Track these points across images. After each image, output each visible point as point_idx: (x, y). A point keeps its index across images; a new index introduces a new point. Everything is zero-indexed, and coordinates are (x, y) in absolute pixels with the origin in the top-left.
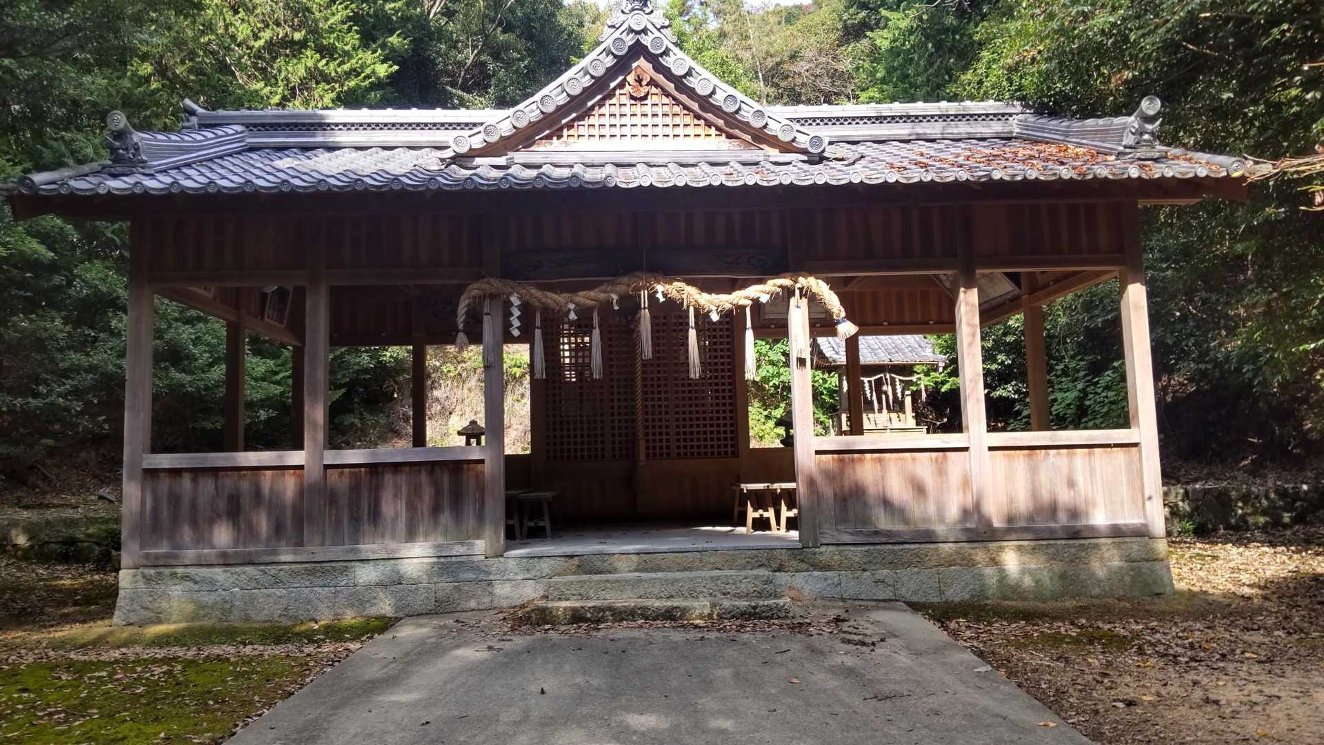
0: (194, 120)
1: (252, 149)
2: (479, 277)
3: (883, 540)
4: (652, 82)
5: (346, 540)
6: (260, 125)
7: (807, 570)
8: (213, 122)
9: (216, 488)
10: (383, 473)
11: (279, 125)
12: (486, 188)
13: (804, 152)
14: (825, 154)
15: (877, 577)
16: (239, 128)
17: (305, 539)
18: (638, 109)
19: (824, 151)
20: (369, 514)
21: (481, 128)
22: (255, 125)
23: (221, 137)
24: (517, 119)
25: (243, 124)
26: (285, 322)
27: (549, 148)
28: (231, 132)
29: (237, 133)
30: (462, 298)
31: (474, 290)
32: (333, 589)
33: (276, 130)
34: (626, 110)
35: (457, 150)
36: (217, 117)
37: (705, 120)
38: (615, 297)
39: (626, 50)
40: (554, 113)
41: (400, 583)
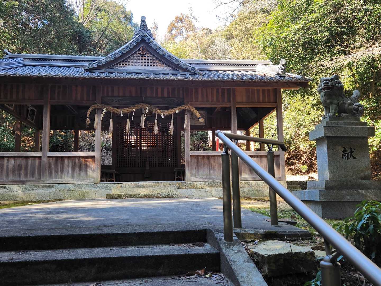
0: (7, 56)
1: (26, 66)
2: (95, 104)
3: (208, 180)
4: (147, 51)
5: (54, 178)
6: (29, 58)
7: (187, 188)
8: (15, 57)
9: (15, 162)
10: (65, 159)
11: (35, 59)
12: (97, 77)
13: (190, 71)
14: (196, 73)
15: (206, 190)
16: (22, 59)
17: (41, 178)
18: (143, 58)
19: (195, 71)
20: (60, 170)
21: (96, 62)
22: (27, 59)
23: (17, 61)
24: (107, 59)
25: (23, 58)
26: (34, 121)
27: (117, 68)
28: (20, 60)
29: (22, 61)
30: (89, 109)
31: (93, 107)
32: (49, 192)
33: (33, 60)
34: (140, 58)
35: (89, 67)
36: (15, 56)
37: (162, 62)
38: (134, 110)
39: (139, 41)
40: (118, 57)
41: (69, 190)
